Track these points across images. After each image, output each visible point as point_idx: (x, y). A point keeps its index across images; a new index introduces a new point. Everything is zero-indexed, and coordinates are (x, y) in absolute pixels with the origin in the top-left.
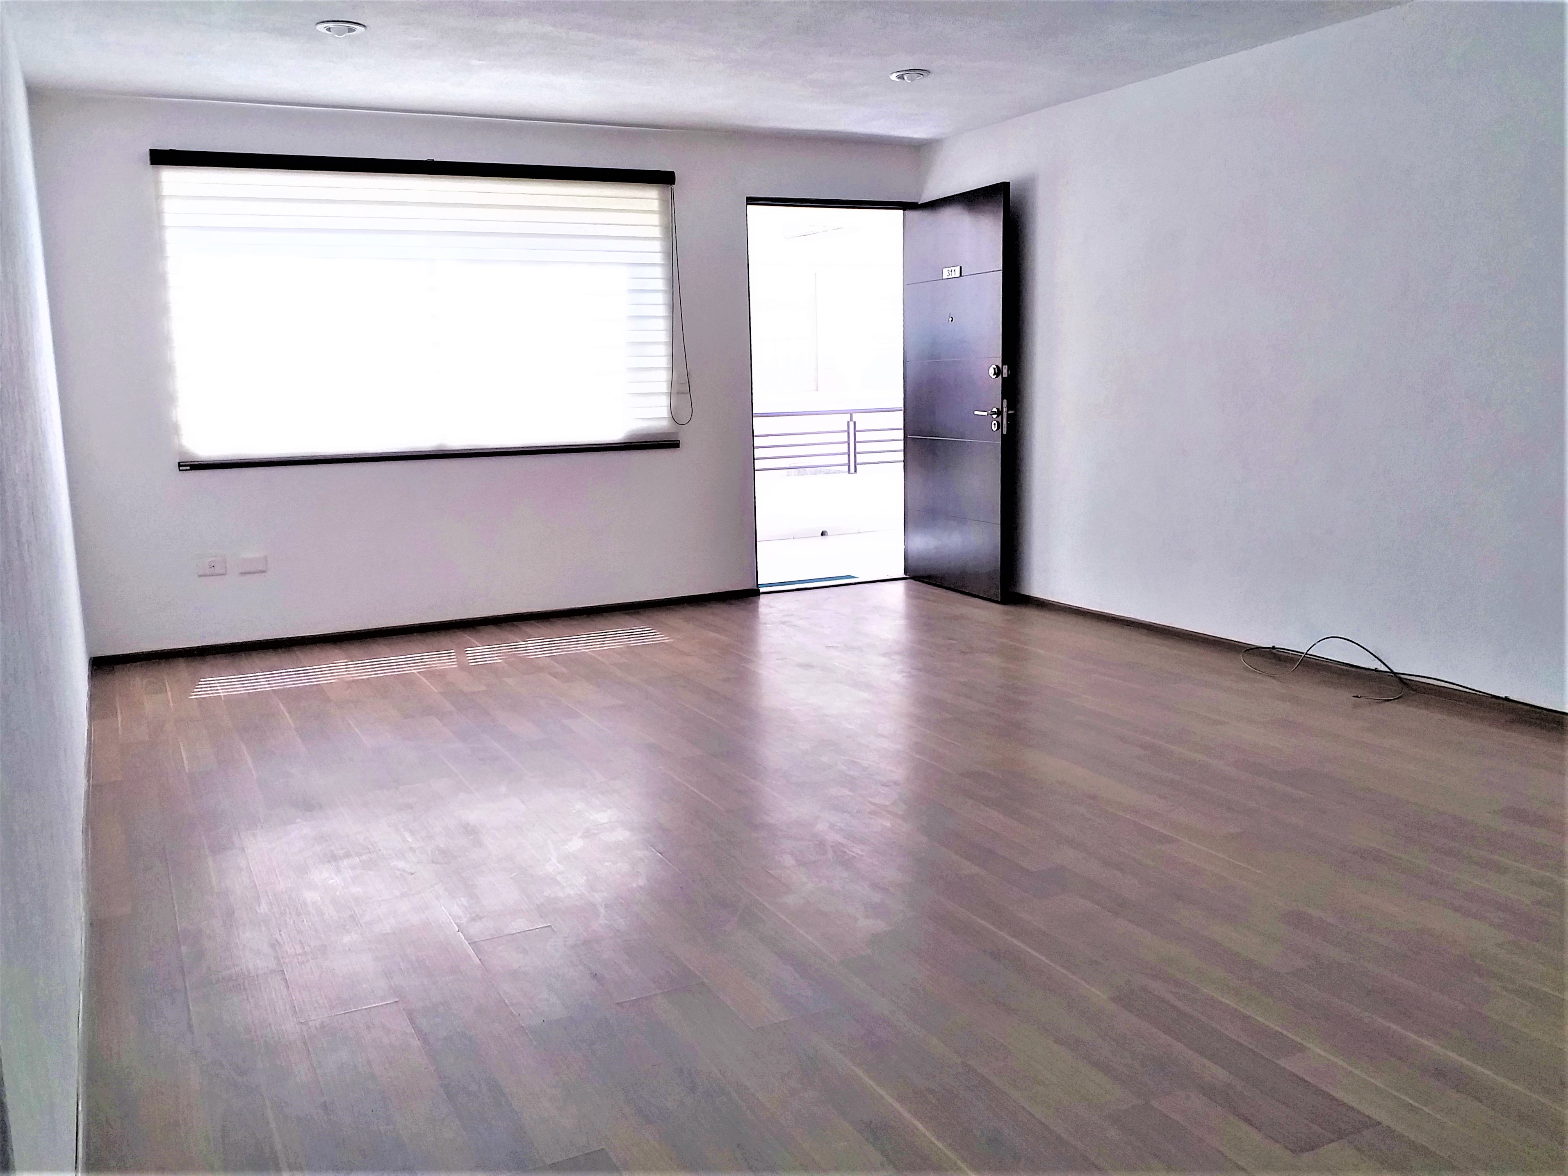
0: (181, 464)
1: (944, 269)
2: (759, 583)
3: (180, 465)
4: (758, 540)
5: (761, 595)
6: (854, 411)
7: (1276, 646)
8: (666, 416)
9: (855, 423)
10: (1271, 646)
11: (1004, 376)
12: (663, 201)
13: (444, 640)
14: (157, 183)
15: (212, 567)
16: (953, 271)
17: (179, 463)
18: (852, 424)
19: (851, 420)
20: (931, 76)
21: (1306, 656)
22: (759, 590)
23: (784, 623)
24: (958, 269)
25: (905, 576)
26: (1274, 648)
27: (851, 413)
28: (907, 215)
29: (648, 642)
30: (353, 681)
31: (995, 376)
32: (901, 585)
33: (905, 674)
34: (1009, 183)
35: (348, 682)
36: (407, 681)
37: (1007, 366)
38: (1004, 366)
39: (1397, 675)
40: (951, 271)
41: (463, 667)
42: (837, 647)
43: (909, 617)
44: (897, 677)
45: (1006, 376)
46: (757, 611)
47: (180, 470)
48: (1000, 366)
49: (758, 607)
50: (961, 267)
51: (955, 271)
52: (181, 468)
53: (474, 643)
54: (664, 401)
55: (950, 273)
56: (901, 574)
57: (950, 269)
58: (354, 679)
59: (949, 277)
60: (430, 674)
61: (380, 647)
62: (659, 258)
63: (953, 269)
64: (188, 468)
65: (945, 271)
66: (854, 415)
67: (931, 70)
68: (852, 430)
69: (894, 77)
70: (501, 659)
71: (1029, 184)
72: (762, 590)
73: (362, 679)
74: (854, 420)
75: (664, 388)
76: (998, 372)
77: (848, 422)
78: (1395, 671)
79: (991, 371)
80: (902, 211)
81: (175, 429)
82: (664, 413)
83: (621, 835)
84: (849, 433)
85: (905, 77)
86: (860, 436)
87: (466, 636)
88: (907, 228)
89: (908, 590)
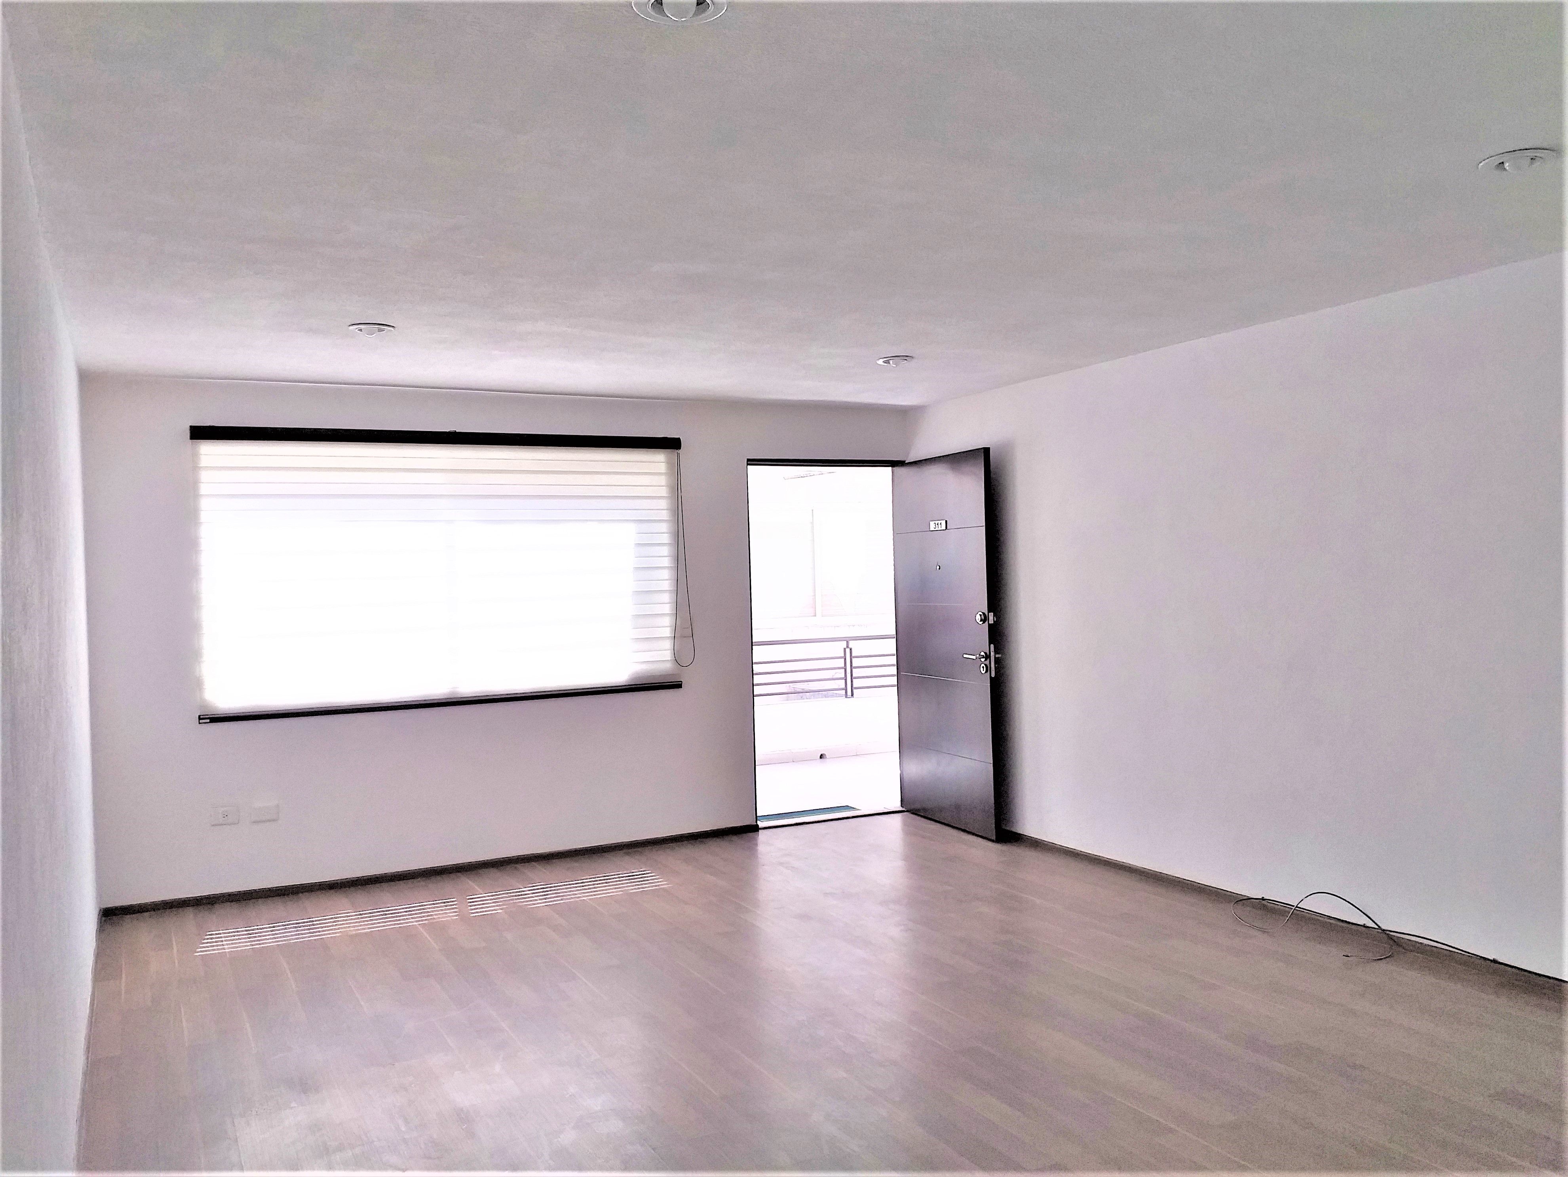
0: (201, 717)
1: (931, 522)
2: (758, 815)
3: (200, 719)
4: (756, 764)
5: (760, 831)
6: (850, 639)
7: (1265, 898)
8: (669, 659)
9: (851, 649)
10: (1261, 898)
11: (990, 623)
12: (669, 463)
13: (447, 885)
14: (195, 456)
15: (225, 816)
16: (939, 524)
17: (199, 716)
18: (848, 650)
19: (847, 647)
20: (914, 361)
21: (1296, 908)
22: (758, 825)
23: (781, 864)
24: (943, 523)
25: (901, 809)
26: (1263, 899)
27: (848, 640)
28: (895, 471)
29: (648, 887)
30: (357, 935)
31: (982, 622)
32: (897, 819)
33: (902, 927)
34: (989, 448)
35: (352, 936)
36: (408, 934)
37: (992, 613)
38: (990, 614)
39: (1385, 932)
40: (938, 524)
41: (464, 918)
42: (834, 894)
43: (906, 858)
44: (895, 932)
45: (993, 623)
46: (756, 850)
47: (200, 723)
48: (987, 614)
49: (757, 845)
50: (946, 521)
51: (941, 524)
52: (201, 721)
53: (478, 891)
54: (668, 645)
55: (937, 525)
56: (896, 805)
57: (937, 522)
58: (357, 932)
59: (936, 529)
60: (434, 927)
61: (385, 895)
62: (665, 515)
63: (939, 522)
64: (208, 721)
65: (932, 524)
66: (851, 642)
67: (914, 355)
68: (848, 656)
69: (881, 362)
70: (501, 909)
71: (1008, 447)
72: (761, 824)
73: (366, 933)
74: (850, 647)
75: (667, 632)
76: (984, 619)
77: (845, 649)
78: (1383, 928)
79: (978, 617)
80: (891, 468)
81: (198, 684)
82: (668, 655)
83: (615, 1126)
84: (845, 659)
85: (891, 362)
86: (856, 662)
87: (470, 882)
88: (895, 483)
89: (905, 824)
